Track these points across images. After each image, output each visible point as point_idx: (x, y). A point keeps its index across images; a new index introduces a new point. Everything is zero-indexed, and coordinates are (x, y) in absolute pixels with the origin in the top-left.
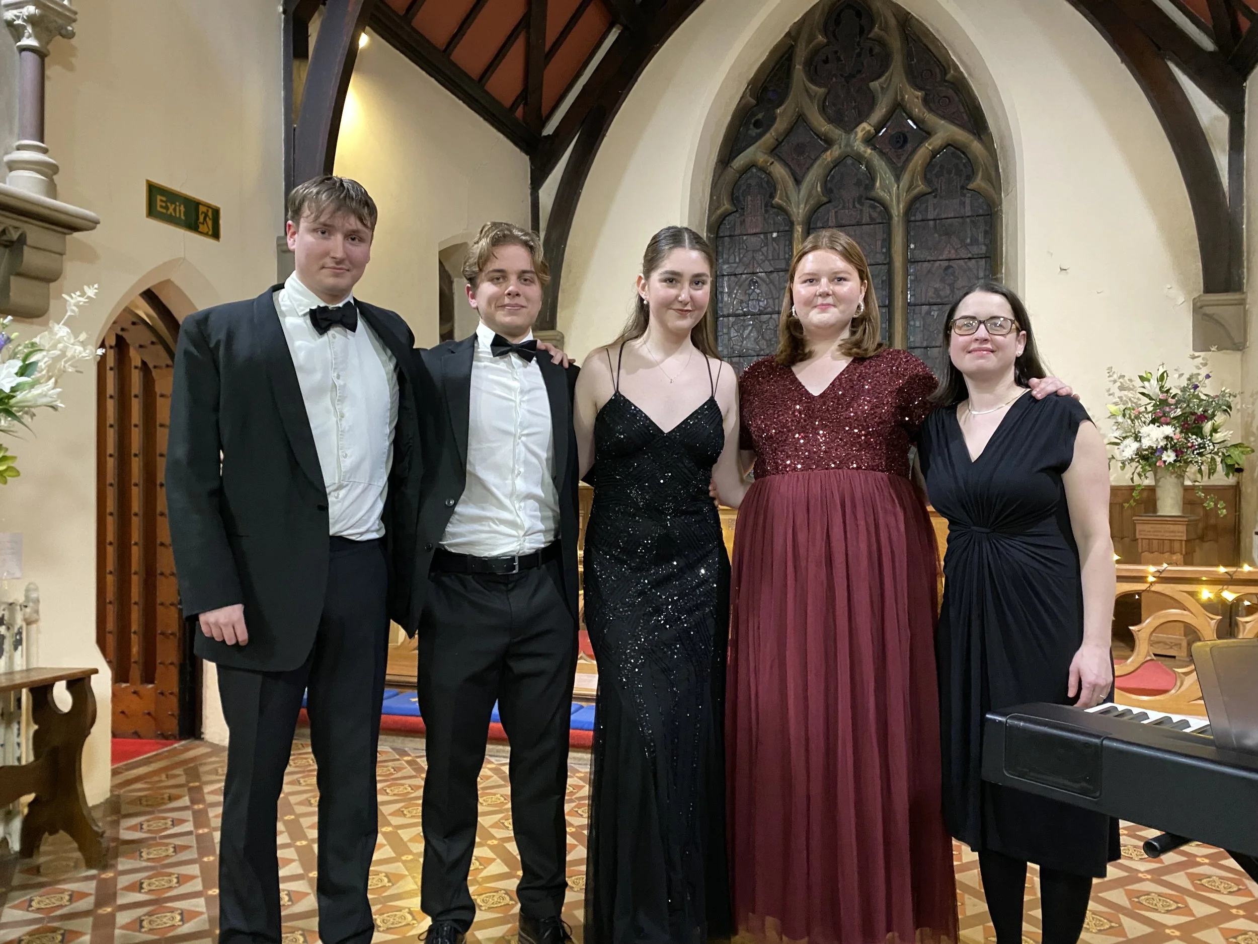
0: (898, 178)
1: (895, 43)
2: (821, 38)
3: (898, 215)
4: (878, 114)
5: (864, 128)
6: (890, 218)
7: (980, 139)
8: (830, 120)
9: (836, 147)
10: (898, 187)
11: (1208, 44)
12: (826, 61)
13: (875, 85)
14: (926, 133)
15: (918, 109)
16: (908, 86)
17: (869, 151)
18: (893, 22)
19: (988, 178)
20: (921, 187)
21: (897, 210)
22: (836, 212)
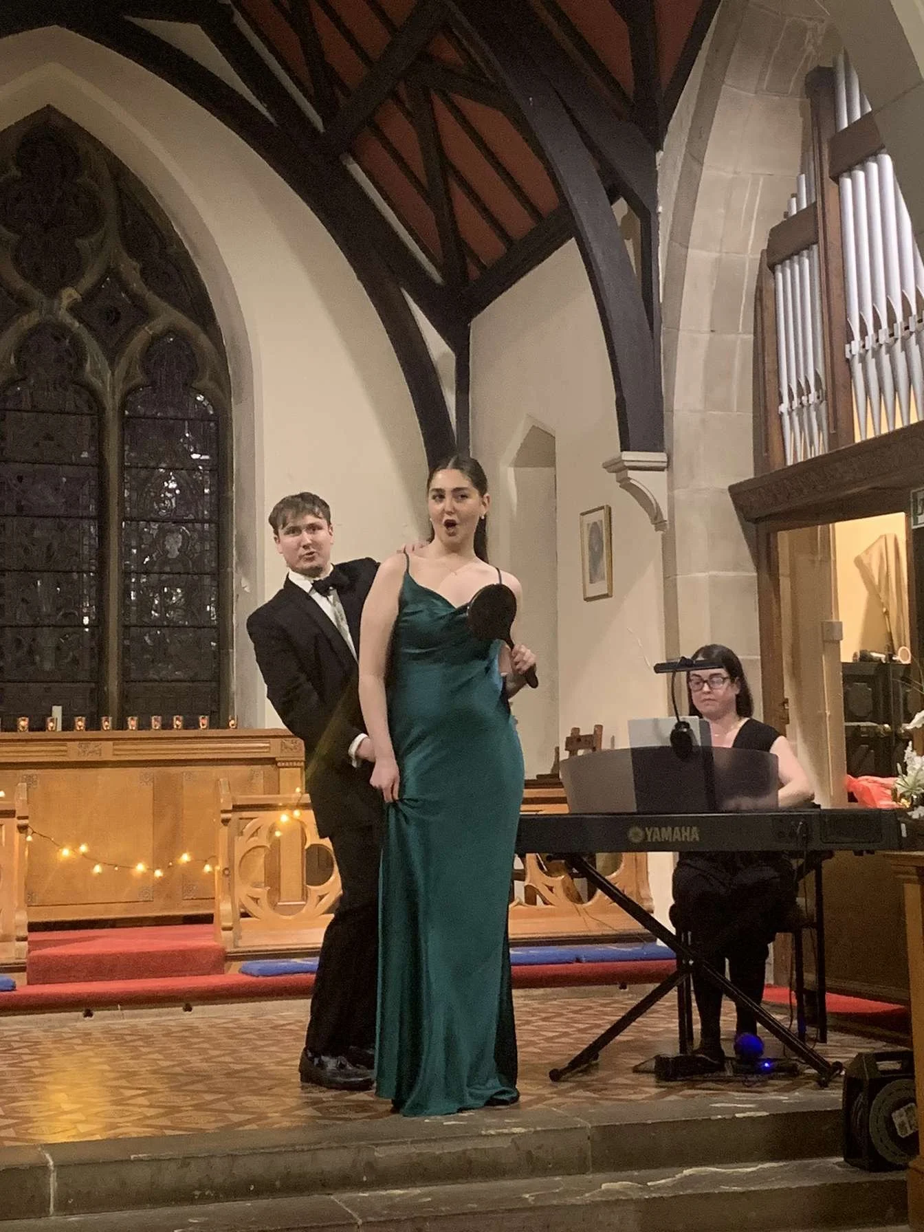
0: (112, 363)
1: (109, 201)
2: (15, 172)
3: (114, 409)
4: (88, 281)
5: (70, 296)
6: (102, 410)
7: (206, 332)
8: (26, 277)
9: (35, 313)
10: (113, 374)
11: (437, 277)
12: (18, 200)
13: (83, 243)
14: (144, 314)
15: (137, 285)
16: (125, 254)
17: (77, 324)
18: (106, 174)
19: (216, 378)
20: (140, 378)
21: (111, 403)
22: (31, 394)
